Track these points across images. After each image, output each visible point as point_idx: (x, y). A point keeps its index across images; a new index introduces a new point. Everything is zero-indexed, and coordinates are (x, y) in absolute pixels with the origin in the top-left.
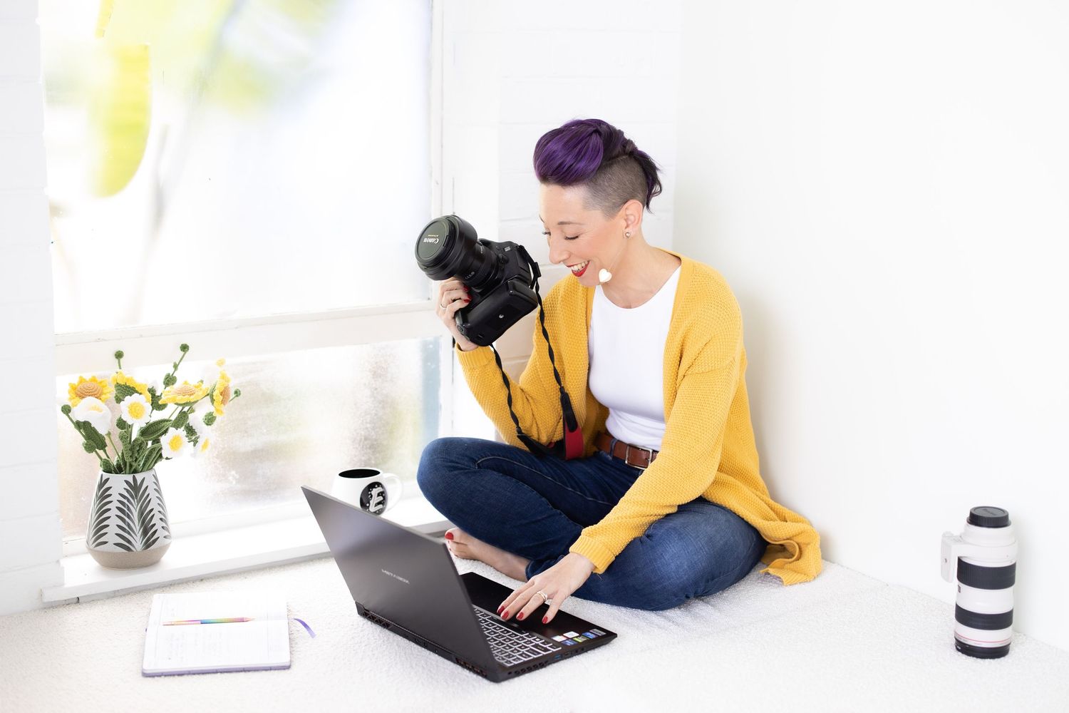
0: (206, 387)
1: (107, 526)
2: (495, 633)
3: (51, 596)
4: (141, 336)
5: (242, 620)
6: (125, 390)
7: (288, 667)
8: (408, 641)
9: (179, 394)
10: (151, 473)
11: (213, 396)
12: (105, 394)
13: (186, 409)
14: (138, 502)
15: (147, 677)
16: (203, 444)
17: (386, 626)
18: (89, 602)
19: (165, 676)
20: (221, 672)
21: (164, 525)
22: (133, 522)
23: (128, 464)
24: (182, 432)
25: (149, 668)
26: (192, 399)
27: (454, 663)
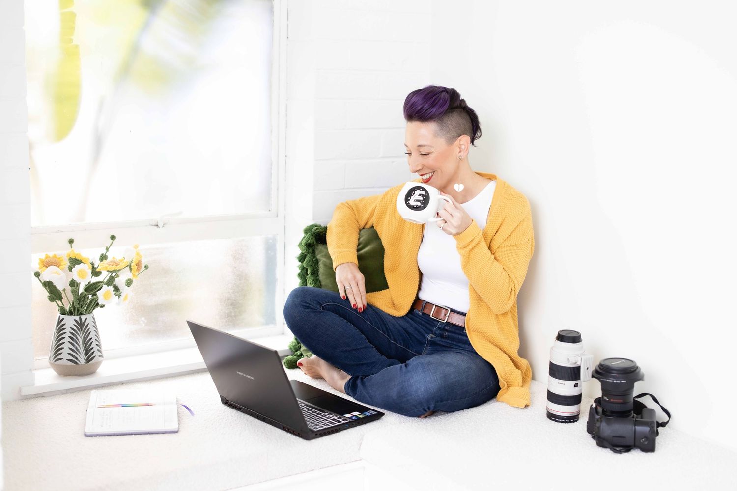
0: (127, 261)
1: (63, 348)
2: (308, 413)
3: (26, 392)
4: (85, 230)
5: (148, 405)
6: (75, 262)
7: (177, 432)
8: (253, 418)
9: (109, 264)
10: (91, 315)
11: (131, 266)
12: (62, 265)
13: (114, 275)
14: (83, 334)
15: (88, 436)
16: (124, 297)
17: (239, 409)
18: (51, 396)
19: (99, 436)
20: (135, 434)
21: (99, 348)
22: (80, 347)
23: (76, 309)
24: (111, 288)
25: (89, 431)
26: (118, 268)
27: (282, 429)
